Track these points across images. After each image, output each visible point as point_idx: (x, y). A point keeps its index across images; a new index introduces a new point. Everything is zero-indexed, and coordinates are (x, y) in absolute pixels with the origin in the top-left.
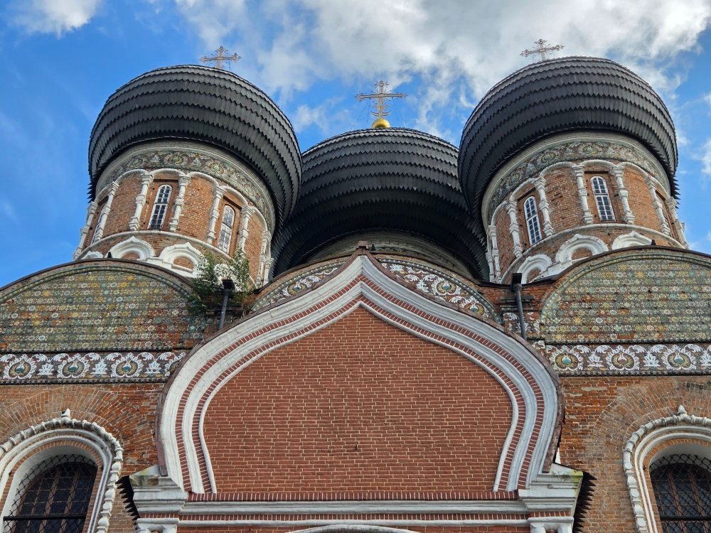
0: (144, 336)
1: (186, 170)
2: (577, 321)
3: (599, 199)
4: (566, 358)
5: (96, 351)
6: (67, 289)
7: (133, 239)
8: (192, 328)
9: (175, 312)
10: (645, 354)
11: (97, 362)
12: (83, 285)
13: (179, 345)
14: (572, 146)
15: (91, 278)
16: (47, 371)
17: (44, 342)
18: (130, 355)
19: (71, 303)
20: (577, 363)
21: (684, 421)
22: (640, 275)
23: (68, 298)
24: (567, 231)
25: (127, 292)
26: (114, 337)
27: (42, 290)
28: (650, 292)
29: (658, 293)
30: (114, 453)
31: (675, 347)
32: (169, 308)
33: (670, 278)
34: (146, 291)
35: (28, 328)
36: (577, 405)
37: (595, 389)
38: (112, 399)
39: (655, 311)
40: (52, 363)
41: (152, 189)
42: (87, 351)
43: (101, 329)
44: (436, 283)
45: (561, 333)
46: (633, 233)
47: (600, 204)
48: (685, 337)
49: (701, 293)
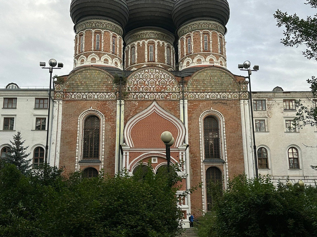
0: (104, 88)
1: (103, 29)
2: (195, 86)
3: (205, 43)
4: (191, 96)
5: (94, 92)
6: (84, 75)
7: (93, 54)
8: (114, 86)
9: (109, 82)
10: (207, 95)
11: (95, 95)
12: (87, 74)
13: (112, 91)
14: (201, 24)
15: (89, 72)
16: (84, 97)
17: (82, 90)
18: (102, 93)
19: (86, 79)
20: (193, 97)
21: (212, 111)
22: (209, 74)
23: (85, 77)
24: (196, 53)
25: (98, 76)
26: (97, 88)
27: (78, 75)
28: (210, 79)
29: (212, 79)
30: (103, 117)
31: (213, 93)
32: (108, 81)
33: (216, 75)
34: (102, 76)
35: (78, 86)
36: (192, 107)
37: (196, 103)
38: (100, 104)
39: (211, 84)
40: (85, 95)
41: (95, 36)
42: (92, 92)
43: (94, 86)
44: (166, 75)
45: (191, 90)
46: (211, 55)
47: (205, 45)
48: (215, 91)
49: (221, 79)
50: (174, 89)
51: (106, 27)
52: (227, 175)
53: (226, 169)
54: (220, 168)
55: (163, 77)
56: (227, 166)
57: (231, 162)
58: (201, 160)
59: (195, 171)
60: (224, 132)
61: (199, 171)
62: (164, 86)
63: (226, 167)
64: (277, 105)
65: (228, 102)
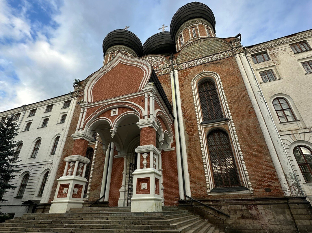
1: (116, 50)
2: (184, 58)
4: (181, 66)
10: (197, 61)
14: (188, 23)
20: (183, 67)
21: (204, 72)
22: (197, 46)
24: (187, 41)
28: (199, 49)
29: (201, 48)
31: (203, 58)
33: (203, 45)
36: (183, 75)
37: (187, 71)
39: (200, 52)
41: (111, 55)
45: (181, 62)
47: (194, 34)
48: (206, 56)
49: (210, 46)
50: (165, 66)
51: (119, 49)
52: (234, 135)
53: (232, 127)
54: (225, 127)
55: (154, 60)
56: (233, 124)
57: (237, 118)
58: (198, 122)
59: (192, 135)
60: (222, 88)
61: (196, 135)
62: (156, 67)
63: (231, 125)
64: (283, 51)
65: (221, 61)
